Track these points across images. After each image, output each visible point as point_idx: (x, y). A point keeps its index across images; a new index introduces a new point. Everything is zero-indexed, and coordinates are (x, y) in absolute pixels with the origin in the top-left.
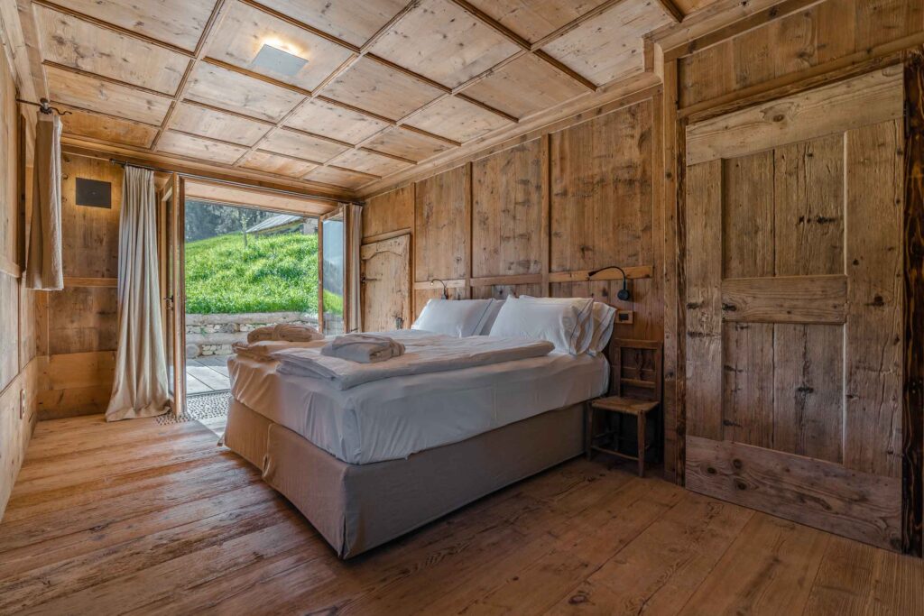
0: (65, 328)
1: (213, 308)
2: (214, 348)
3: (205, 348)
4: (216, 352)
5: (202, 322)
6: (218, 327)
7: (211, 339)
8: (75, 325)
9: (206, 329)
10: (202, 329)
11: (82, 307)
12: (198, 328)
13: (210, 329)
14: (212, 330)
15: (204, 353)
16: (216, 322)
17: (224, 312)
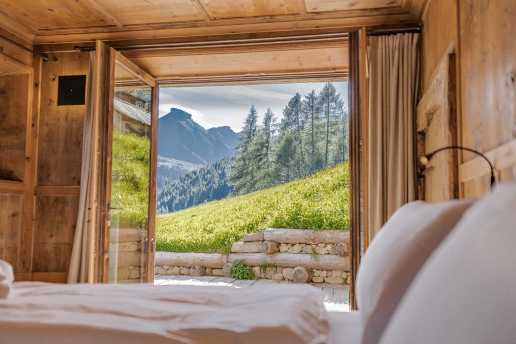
0: (45, 243)
1: (325, 223)
2: (324, 273)
3: (317, 273)
4: (326, 280)
5: (314, 240)
6: (329, 247)
7: (321, 263)
8: (53, 240)
9: (318, 249)
10: (313, 249)
11: (60, 219)
12: (309, 247)
13: (321, 250)
14: (323, 251)
15: (314, 279)
16: (328, 241)
17: (337, 228)
